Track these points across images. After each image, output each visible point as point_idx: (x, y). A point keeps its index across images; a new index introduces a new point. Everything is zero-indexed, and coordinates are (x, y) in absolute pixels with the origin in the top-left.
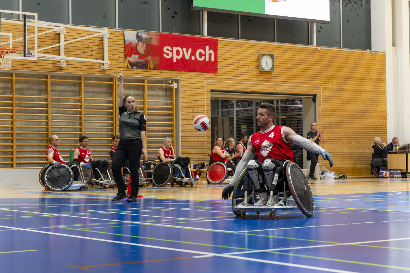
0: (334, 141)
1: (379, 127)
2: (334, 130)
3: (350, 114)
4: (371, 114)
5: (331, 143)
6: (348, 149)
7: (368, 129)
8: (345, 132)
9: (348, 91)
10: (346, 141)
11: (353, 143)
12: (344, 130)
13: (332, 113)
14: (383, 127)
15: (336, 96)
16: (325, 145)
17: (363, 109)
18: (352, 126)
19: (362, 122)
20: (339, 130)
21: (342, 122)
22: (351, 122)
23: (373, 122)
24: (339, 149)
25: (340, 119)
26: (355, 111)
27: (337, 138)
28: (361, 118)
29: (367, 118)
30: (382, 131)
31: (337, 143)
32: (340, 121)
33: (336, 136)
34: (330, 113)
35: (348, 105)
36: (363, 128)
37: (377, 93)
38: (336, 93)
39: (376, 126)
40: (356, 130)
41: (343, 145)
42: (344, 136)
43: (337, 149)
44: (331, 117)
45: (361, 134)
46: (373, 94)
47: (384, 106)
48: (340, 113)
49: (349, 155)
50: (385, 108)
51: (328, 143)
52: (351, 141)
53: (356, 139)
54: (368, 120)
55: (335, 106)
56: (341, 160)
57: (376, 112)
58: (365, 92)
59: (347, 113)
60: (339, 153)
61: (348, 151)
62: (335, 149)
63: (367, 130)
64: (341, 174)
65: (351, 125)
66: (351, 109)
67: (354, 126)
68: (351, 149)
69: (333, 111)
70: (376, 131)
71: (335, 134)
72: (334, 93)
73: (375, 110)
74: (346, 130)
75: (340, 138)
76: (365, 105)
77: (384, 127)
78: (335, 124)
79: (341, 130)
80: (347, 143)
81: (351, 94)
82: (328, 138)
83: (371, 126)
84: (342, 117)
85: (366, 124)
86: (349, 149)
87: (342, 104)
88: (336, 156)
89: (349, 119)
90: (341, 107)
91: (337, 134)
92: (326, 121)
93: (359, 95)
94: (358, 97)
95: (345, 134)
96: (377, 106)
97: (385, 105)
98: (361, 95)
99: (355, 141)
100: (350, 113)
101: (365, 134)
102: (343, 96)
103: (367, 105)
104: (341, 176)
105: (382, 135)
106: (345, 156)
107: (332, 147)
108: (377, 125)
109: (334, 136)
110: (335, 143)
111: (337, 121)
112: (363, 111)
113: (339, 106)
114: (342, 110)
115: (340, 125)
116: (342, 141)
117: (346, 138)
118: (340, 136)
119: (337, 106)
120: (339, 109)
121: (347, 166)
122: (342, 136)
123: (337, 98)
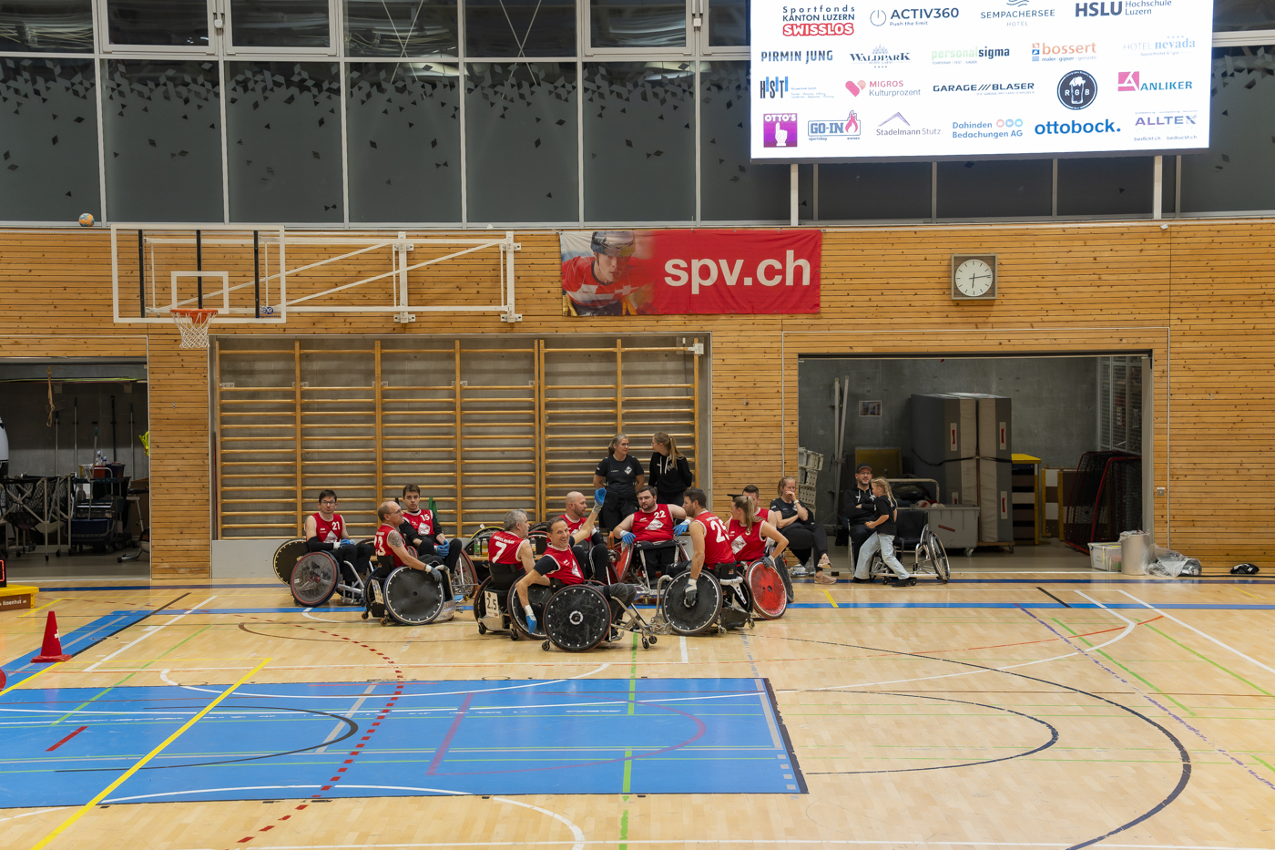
0: (1214, 472)
2: (1214, 443)
5: (1205, 478)
6: (1267, 495)
8: (1258, 448)
10: (1263, 472)
12: (1257, 443)
13: (1207, 396)
15: (1224, 350)
16: (1179, 483)
20: (1235, 443)
21: (1246, 420)
24: (1231, 495)
25: (1238, 413)
27: (1226, 466)
31: (1227, 478)
32: (1240, 418)
33: (1222, 460)
34: (1200, 397)
38: (1227, 344)
41: (1249, 483)
42: (1252, 460)
43: (1225, 495)
44: (1202, 408)
48: (1238, 396)
51: (1189, 478)
55: (1220, 379)
56: (1241, 524)
59: (1266, 396)
60: (1232, 506)
61: (1269, 501)
62: (1218, 495)
64: (1239, 562)
69: (1214, 391)
71: (1217, 454)
72: (1214, 344)
74: (1263, 443)
75: (1238, 466)
78: (1220, 426)
79: (1241, 443)
80: (1267, 479)
82: (1192, 466)
84: (1247, 408)
87: (1249, 373)
88: (1222, 513)
90: (1241, 379)
91: (1226, 454)
92: (1184, 420)
95: (1257, 454)
102: (1253, 349)
104: (1236, 568)
107: (1207, 489)
109: (1215, 460)
110: (1218, 478)
111: (1226, 420)
113: (1236, 379)
114: (1246, 387)
115: (1240, 429)
116: (1245, 472)
117: (1260, 466)
118: (1239, 460)
119: (1230, 379)
120: (1237, 385)
121: (1264, 541)
122: (1244, 460)
123: (1228, 355)
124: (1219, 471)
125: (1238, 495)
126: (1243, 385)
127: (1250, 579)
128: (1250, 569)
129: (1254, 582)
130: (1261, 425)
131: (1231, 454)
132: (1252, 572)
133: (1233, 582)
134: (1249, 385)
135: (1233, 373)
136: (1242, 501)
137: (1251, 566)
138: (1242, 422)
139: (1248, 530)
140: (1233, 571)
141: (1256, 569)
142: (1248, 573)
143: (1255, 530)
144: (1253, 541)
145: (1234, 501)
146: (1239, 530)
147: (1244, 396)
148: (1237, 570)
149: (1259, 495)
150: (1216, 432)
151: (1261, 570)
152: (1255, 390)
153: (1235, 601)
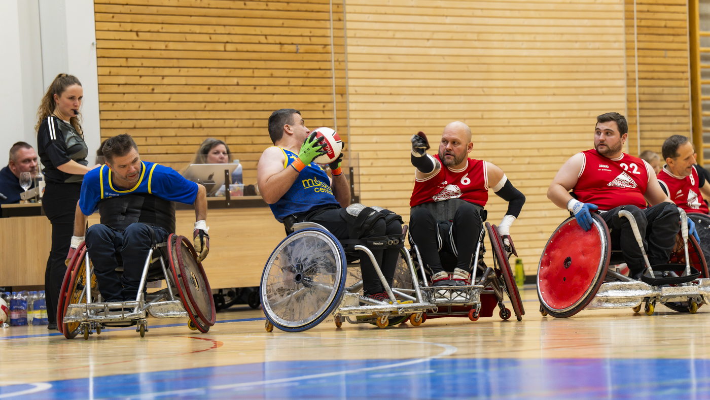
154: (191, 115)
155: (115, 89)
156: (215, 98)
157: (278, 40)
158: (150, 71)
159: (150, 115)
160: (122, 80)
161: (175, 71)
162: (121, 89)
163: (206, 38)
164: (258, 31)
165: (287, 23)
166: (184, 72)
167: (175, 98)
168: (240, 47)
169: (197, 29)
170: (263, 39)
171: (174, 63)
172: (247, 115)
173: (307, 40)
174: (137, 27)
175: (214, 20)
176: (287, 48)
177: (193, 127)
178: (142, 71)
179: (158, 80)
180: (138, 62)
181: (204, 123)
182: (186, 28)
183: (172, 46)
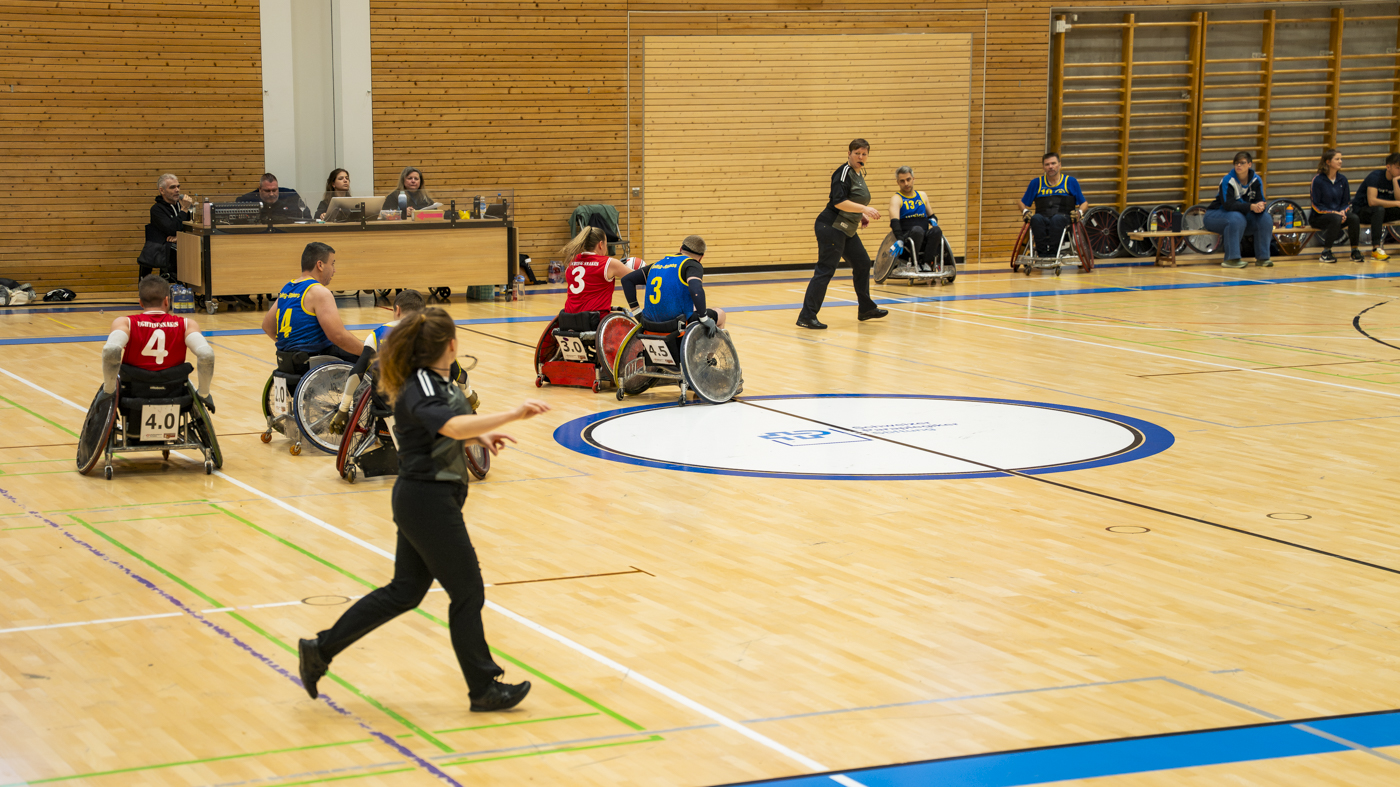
0: (19, 181)
1: (227, 132)
2: (19, 145)
3: (94, 93)
4: (190, 91)
6: (84, 208)
7: (175, 142)
8: (70, 152)
9: (80, 14)
10: (76, 180)
11: (108, 187)
12: (68, 145)
13: (7, 88)
14: (245, 132)
15: (24, 32)
17: (151, 76)
18: (101, 132)
19: (147, 117)
21: (55, 117)
22: (98, 117)
23: (196, 118)
24: (41, 208)
25: (45, 109)
26: (113, 83)
27: (34, 173)
28: (142, 103)
29: (171, 104)
30: (240, 145)
31: (36, 188)
32: (47, 116)
33: (29, 166)
35: (81, 61)
36: (153, 139)
37: (220, 22)
38: (27, 24)
39: (212, 132)
40: (120, 145)
41: (62, 194)
42: (65, 166)
43: (34, 208)
45: (145, 159)
46: (199, 25)
47: (249, 63)
48: (43, 89)
49: (88, 228)
50: (253, 70)
52: (100, 180)
53: (123, 173)
54: (173, 111)
55: (21, 67)
56: (53, 242)
57: (211, 83)
58: (158, 16)
59: (77, 90)
60: (42, 222)
61: (85, 214)
62: (25, 208)
63: (171, 145)
64: (52, 287)
65: (97, 129)
66: (94, 76)
67: (109, 132)
68: (97, 207)
69: (14, 81)
70: (212, 145)
72: (12, 24)
73: (207, 77)
74: (78, 145)
75: (48, 173)
76: (164, 62)
77: (253, 132)
78: (24, 124)
79: (50, 145)
80: (81, 188)
81: (93, 26)
83: (189, 132)
84: (55, 103)
85: (167, 125)
86: (90, 207)
87: (54, 61)
88: (30, 229)
89: (86, 107)
90: (47, 68)
91: (33, 159)
93: (134, 27)
94: (126, 34)
95: (69, 159)
96: (215, 65)
97: (251, 59)
98: (142, 27)
99: (117, 179)
100: (90, 90)
101: (163, 159)
102: (58, 32)
103: (171, 63)
104: (49, 294)
105: (242, 158)
106: (69, 228)
107: (12, 201)
108: (216, 128)
109: (20, 166)
110: (26, 187)
111: (32, 117)
112: (150, 83)
113: (40, 68)
114: (52, 78)
115: (48, 128)
116: (56, 180)
117: (73, 173)
118: (48, 166)
119: (33, 68)
120: (42, 75)
121: (80, 262)
122: (55, 166)
123: (28, 38)
124: (26, 179)
125: (50, 208)
126: (49, 75)
127: (66, 307)
128: (66, 295)
129: (71, 310)
130: (71, 125)
131: (39, 159)
132: (68, 299)
133: (46, 311)
134: (56, 75)
135: (36, 61)
136: (54, 214)
137: (67, 291)
138: (50, 119)
139: (62, 249)
140: (46, 298)
141: (72, 295)
142: (63, 299)
143: (70, 249)
144: (68, 263)
145: (44, 215)
146: (52, 249)
147: (50, 89)
148: (51, 296)
149: (74, 207)
150: (20, 132)
151: (78, 295)
152: (62, 82)
153: (49, 333)
154: (471, 143)
155: (391, 125)
156: (497, 129)
157: (567, 84)
158: (428, 111)
159: (427, 144)
160: (396, 118)
161: (455, 110)
162: (396, 125)
163: (490, 84)
164: (546, 77)
165: (577, 71)
166: (463, 110)
167: (452, 130)
168: (525, 91)
169: (480, 78)
170: (551, 84)
171: (455, 104)
172: (531, 142)
173: (601, 84)
174: (415, 78)
175: (498, 71)
176: (576, 90)
177: (472, 152)
178: (419, 111)
179: (437, 117)
180: (416, 104)
181: (483, 149)
182: (469, 78)
183: (451, 91)
